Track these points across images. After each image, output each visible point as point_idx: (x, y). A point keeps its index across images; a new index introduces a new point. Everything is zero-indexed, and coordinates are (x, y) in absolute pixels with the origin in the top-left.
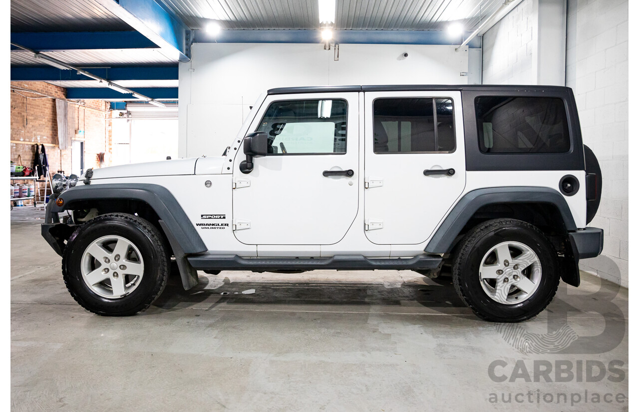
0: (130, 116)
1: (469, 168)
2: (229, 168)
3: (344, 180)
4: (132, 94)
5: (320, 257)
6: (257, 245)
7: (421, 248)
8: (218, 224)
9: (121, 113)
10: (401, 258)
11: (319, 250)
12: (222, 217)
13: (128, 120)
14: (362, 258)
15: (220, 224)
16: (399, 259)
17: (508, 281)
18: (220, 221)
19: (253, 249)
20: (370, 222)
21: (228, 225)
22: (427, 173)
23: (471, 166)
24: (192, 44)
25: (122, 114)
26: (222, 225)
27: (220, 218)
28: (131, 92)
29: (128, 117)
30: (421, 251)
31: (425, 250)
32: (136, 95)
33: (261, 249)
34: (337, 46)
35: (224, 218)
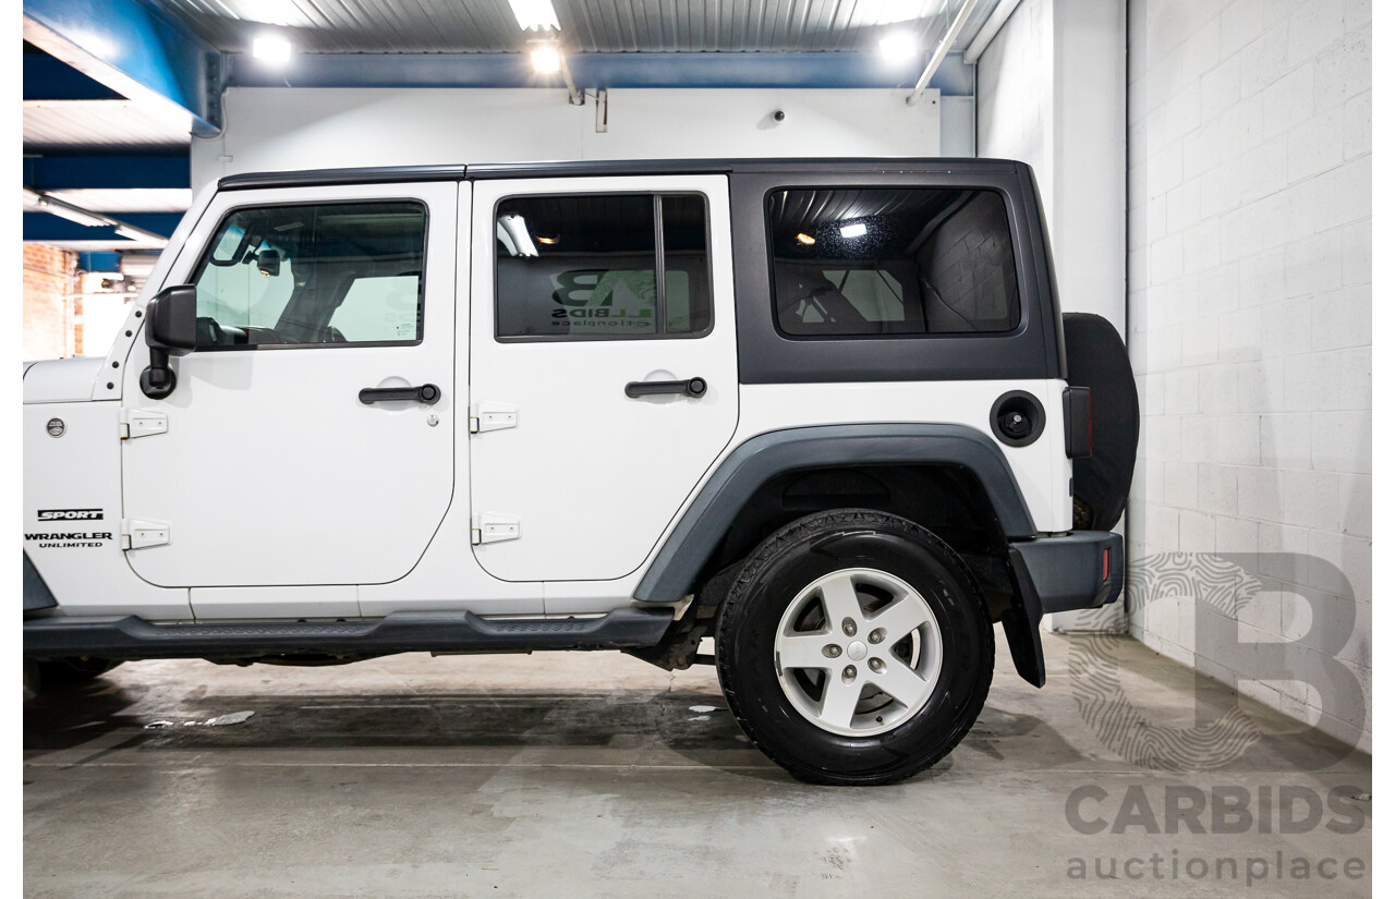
0: (131, 288)
1: (746, 376)
2: (110, 386)
3: (415, 413)
4: (112, 228)
5: (361, 617)
6: (190, 588)
7: (624, 590)
8: (84, 535)
9: (105, 280)
10: (576, 617)
11: (353, 599)
12: (94, 514)
13: (127, 300)
14: (460, 617)
15: (89, 535)
16: (571, 621)
17: (855, 674)
18: (90, 527)
19: (178, 599)
20: (484, 521)
21: (109, 536)
22: (635, 390)
23: (752, 370)
24: (224, 90)
25: (108, 284)
26: (94, 536)
27: (89, 517)
28: (108, 222)
29: (127, 291)
30: (623, 598)
31: (634, 596)
32: (124, 231)
33: (201, 598)
34: (602, 94)
35: (100, 517)
